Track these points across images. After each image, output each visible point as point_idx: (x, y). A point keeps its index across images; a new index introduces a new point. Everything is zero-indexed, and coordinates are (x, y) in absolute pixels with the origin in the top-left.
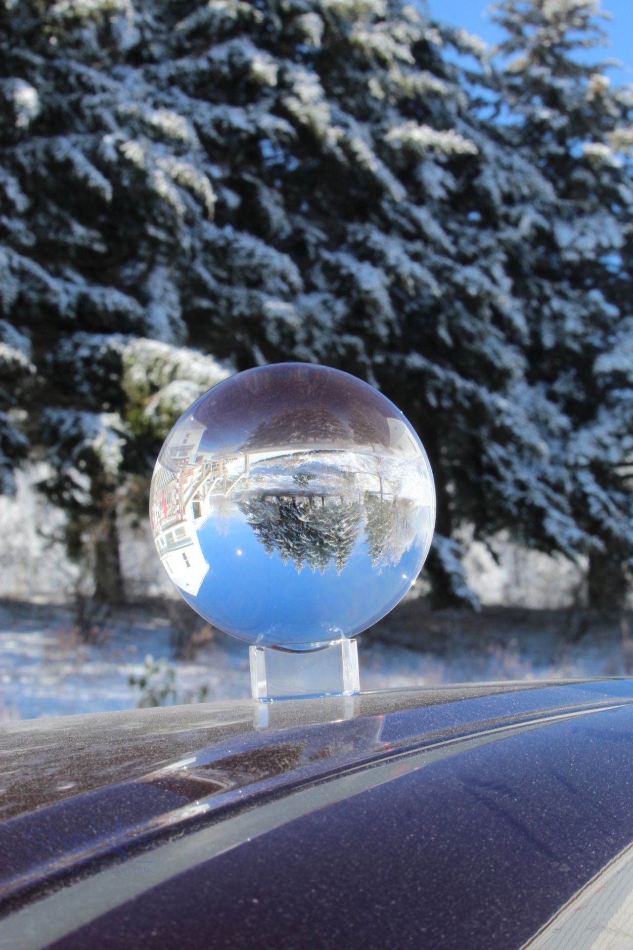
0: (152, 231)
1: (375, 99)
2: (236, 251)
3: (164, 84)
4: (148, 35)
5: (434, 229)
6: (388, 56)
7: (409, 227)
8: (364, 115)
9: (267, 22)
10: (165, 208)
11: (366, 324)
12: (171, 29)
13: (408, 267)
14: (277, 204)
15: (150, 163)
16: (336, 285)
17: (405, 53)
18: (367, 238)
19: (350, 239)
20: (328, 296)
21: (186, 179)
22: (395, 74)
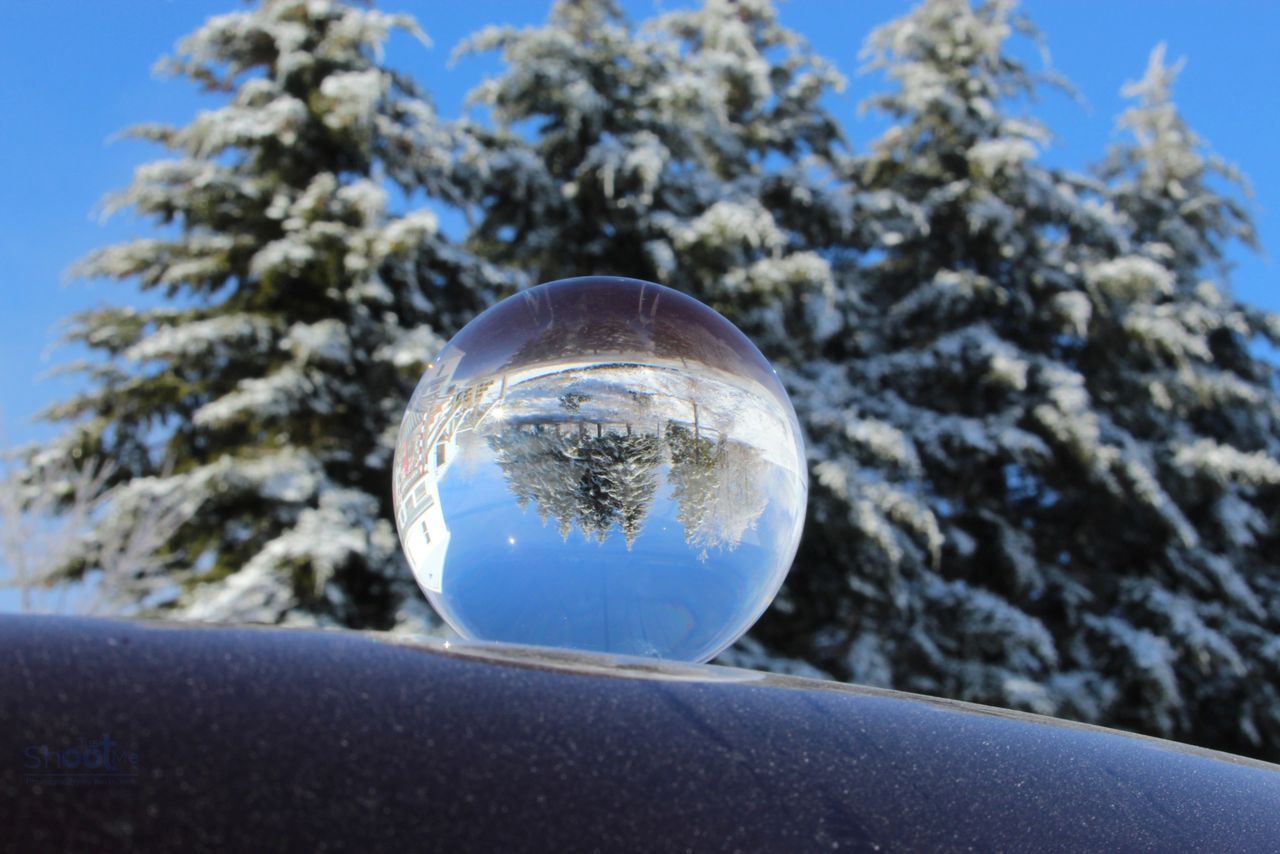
0: (856, 584)
1: (1160, 410)
2: (969, 613)
3: (874, 386)
4: (854, 320)
5: (1237, 586)
6: (1176, 351)
7: (1203, 582)
8: (1145, 430)
9: (1014, 303)
10: (873, 552)
11: (1143, 713)
12: (884, 312)
13: (1201, 635)
14: (1026, 550)
15: (853, 491)
16: (1104, 661)
17: (1199, 346)
18: (1147, 597)
19: (1124, 598)
20: (1093, 676)
21: (902, 514)
22: (1186, 375)
